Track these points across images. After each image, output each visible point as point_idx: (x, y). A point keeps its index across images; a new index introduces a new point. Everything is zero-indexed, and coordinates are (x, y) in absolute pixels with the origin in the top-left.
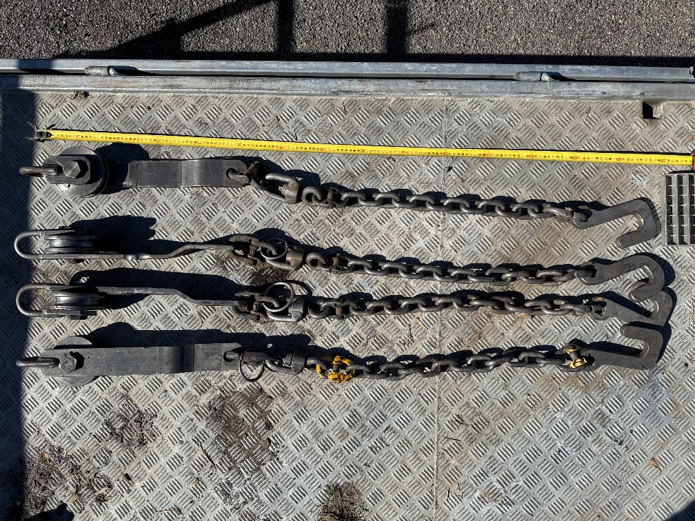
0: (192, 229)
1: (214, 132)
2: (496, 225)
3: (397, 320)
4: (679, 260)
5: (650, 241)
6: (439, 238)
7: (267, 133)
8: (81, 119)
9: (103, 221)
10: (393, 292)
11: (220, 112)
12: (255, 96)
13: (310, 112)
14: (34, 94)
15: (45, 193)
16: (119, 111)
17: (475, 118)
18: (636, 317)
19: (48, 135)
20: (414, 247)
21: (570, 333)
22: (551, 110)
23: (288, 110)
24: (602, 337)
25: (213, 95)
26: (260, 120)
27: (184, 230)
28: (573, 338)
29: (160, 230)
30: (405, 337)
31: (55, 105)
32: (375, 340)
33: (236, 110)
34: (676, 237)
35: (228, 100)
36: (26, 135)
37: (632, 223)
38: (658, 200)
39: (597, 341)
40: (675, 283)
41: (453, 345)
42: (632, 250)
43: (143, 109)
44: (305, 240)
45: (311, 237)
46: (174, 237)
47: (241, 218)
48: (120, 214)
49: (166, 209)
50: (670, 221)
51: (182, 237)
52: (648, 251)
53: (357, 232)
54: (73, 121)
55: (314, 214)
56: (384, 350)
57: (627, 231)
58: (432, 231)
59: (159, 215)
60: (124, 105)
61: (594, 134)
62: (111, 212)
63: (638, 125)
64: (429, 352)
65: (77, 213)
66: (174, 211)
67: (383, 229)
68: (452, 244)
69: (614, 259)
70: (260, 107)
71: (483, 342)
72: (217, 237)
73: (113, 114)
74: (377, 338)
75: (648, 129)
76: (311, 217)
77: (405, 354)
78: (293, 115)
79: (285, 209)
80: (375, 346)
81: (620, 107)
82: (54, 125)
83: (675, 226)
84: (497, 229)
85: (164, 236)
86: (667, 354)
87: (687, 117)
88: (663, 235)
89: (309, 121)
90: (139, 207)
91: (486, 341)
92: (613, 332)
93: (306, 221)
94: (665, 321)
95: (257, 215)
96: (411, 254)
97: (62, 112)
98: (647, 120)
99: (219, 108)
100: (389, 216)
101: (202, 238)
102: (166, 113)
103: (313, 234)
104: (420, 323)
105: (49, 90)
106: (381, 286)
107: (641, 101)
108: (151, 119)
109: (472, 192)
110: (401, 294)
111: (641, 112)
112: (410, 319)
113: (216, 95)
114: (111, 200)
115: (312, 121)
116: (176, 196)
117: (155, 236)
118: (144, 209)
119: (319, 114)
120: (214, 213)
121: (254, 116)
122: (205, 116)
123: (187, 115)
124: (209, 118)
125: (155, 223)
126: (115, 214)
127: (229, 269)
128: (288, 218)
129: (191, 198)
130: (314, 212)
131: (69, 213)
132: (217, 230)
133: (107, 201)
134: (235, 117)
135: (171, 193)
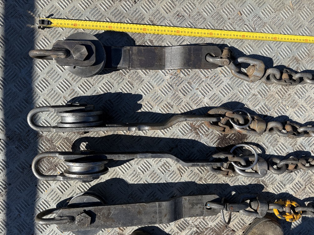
0: (172, 104)
1: (190, 23)
7: (231, 24)
8: (77, 10)
9: (99, 97)
11: (194, 7)
13: (266, 8)
15: (48, 73)
16: (109, 4)
19: (49, 23)
23: (249, 6)
26: (227, 15)
27: (165, 104)
29: (146, 104)
33: (207, 6)
36: (28, 23)
43: (130, 3)
44: (260, 111)
45: (264, 108)
46: (157, 109)
47: (211, 93)
48: (113, 91)
49: (151, 87)
51: (164, 110)
54: (69, 12)
55: (267, 90)
59: (145, 92)
62: (105, 89)
65: (76, 90)
66: (157, 88)
70: (226, 3)
72: (192, 109)
73: (104, 7)
76: (265, 92)
78: (252, 11)
79: (245, 86)
82: (52, 15)
85: (149, 109)
89: (265, 16)
90: (128, 85)
93: (261, 95)
95: (223, 91)
97: (59, 4)
99: (194, 4)
101: (179, 110)
102: (149, 7)
103: (266, 105)
108: (137, 11)
114: (104, 79)
115: (267, 16)
116: (158, 76)
117: (142, 109)
118: (132, 87)
119: (273, 11)
120: (189, 90)
121: (222, 11)
122: (182, 10)
123: (168, 9)
124: (185, 11)
125: (142, 98)
126: (109, 91)
127: (201, 135)
128: (247, 93)
129: (171, 78)
130: (267, 88)
131: (69, 90)
132: (191, 103)
133: (101, 80)
134: (207, 11)
135: (154, 75)
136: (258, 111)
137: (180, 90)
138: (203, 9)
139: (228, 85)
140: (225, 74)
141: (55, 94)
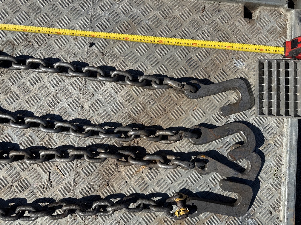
2: (128, 92)
3: (39, 167)
4: (267, 128)
5: (247, 112)
6: (80, 100)
10: (38, 144)
17: (116, 7)
18: (232, 173)
20: (59, 106)
21: (180, 184)
22: (175, 6)
24: (206, 187)
28: (182, 188)
30: (44, 182)
32: (19, 184)
34: (265, 109)
37: (233, 97)
38: (254, 80)
39: (202, 191)
40: (264, 146)
41: (84, 190)
42: (232, 118)
50: (261, 97)
52: (244, 120)
53: (12, 91)
56: (26, 192)
57: (230, 102)
58: (76, 93)
61: (207, 27)
63: (240, 23)
64: (64, 196)
67: (34, 89)
68: (90, 106)
69: (217, 125)
71: (110, 188)
74: (21, 182)
75: (248, 26)
77: (43, 197)
80: (19, 189)
81: (227, 8)
83: (265, 100)
84: (128, 96)
86: (256, 203)
87: (276, 20)
88: (256, 108)
91: (113, 187)
92: (215, 183)
94: (255, 176)
96: (55, 112)
98: (247, 19)
100: (40, 79)
104: (58, 171)
106: (28, 138)
107: (243, 5)
109: (110, 64)
110: (44, 145)
111: (243, 13)
112: (50, 167)
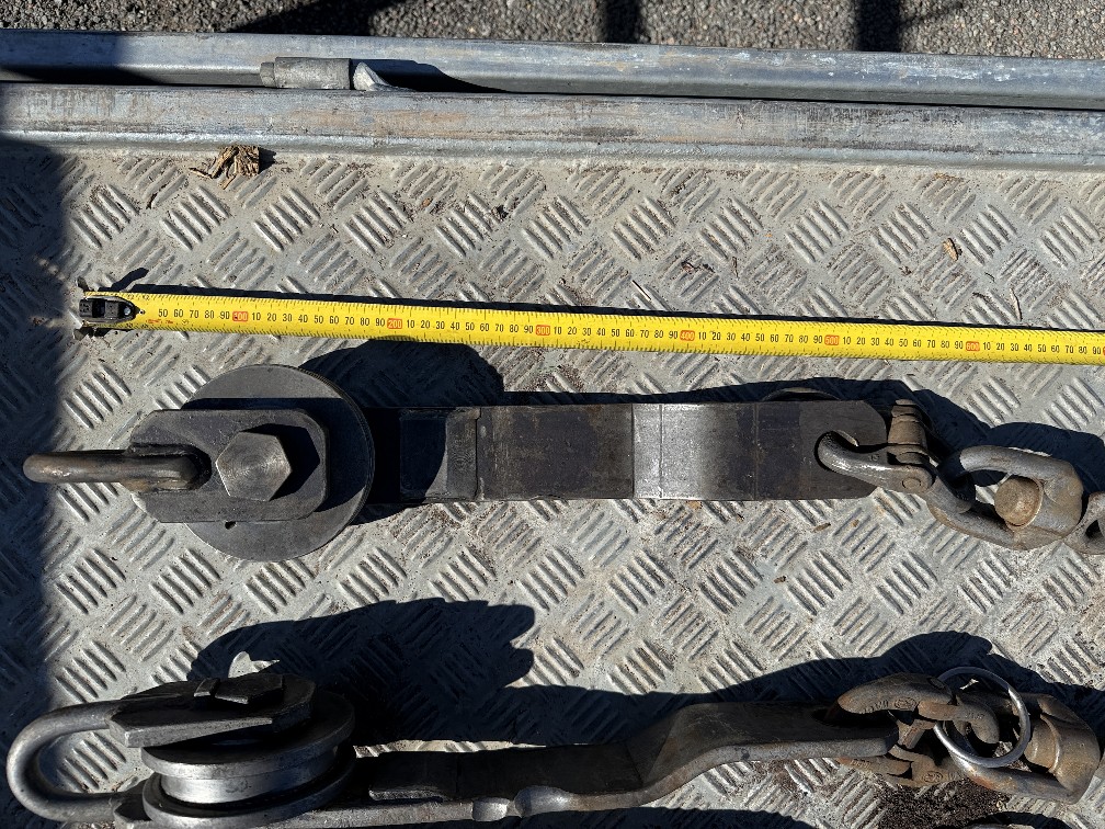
0: (668, 646)
1: (736, 297)
7: (917, 297)
8: (247, 252)
9: (340, 624)
11: (754, 225)
12: (877, 170)
13: (1061, 225)
14: (62, 159)
15: (116, 526)
16: (390, 223)
19: (126, 311)
23: (989, 218)
25: (729, 165)
26: (895, 255)
27: (639, 651)
29: (551, 651)
31: (144, 198)
33: (810, 220)
35: (785, 183)
36: (34, 308)
43: (479, 215)
44: (1058, 670)
45: (1075, 655)
46: (601, 677)
47: (843, 598)
48: (401, 595)
49: (571, 571)
51: (630, 676)
54: (216, 258)
55: (1085, 576)
59: (545, 595)
60: (406, 197)
62: (368, 588)
65: (238, 598)
66: (598, 578)
70: (891, 207)
72: (759, 673)
73: (367, 234)
76: (1077, 585)
78: (1005, 235)
79: (989, 563)
82: (142, 273)
85: (565, 673)
89: (1060, 257)
90: (471, 567)
93: (1059, 600)
95: (896, 588)
97: (171, 225)
99: (752, 212)
101: (704, 680)
102: (562, 231)
103: (1082, 644)
105: (123, 143)
108: (510, 251)
113: (743, 165)
114: (365, 545)
115: (1068, 257)
116: (604, 524)
117: (532, 674)
118: (487, 574)
119: (1092, 233)
120: (743, 585)
121: (873, 240)
122: (703, 241)
123: (639, 239)
124: (715, 245)
125: (531, 623)
126: (383, 597)
127: (802, 787)
128: (1000, 593)
129: (659, 531)
130: (1086, 570)
131: (209, 599)
132: (756, 647)
133: (351, 551)
134: (807, 243)
135: (585, 517)
136: (1048, 669)
137: (703, 588)
138: (793, 236)
139: (914, 563)
140: (903, 515)
141: (144, 620)
